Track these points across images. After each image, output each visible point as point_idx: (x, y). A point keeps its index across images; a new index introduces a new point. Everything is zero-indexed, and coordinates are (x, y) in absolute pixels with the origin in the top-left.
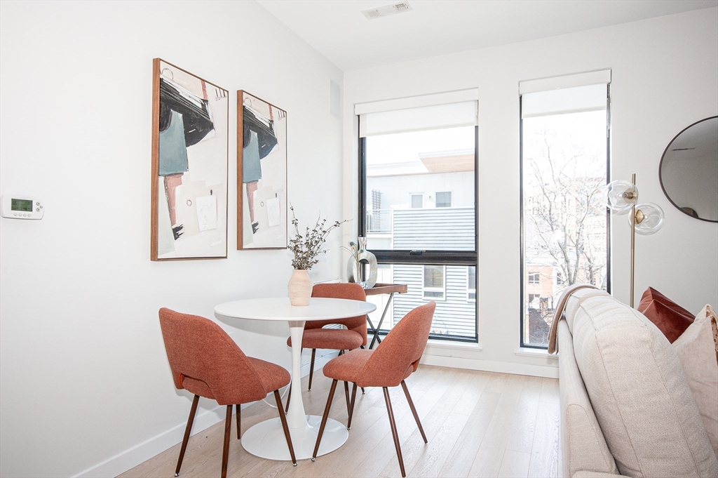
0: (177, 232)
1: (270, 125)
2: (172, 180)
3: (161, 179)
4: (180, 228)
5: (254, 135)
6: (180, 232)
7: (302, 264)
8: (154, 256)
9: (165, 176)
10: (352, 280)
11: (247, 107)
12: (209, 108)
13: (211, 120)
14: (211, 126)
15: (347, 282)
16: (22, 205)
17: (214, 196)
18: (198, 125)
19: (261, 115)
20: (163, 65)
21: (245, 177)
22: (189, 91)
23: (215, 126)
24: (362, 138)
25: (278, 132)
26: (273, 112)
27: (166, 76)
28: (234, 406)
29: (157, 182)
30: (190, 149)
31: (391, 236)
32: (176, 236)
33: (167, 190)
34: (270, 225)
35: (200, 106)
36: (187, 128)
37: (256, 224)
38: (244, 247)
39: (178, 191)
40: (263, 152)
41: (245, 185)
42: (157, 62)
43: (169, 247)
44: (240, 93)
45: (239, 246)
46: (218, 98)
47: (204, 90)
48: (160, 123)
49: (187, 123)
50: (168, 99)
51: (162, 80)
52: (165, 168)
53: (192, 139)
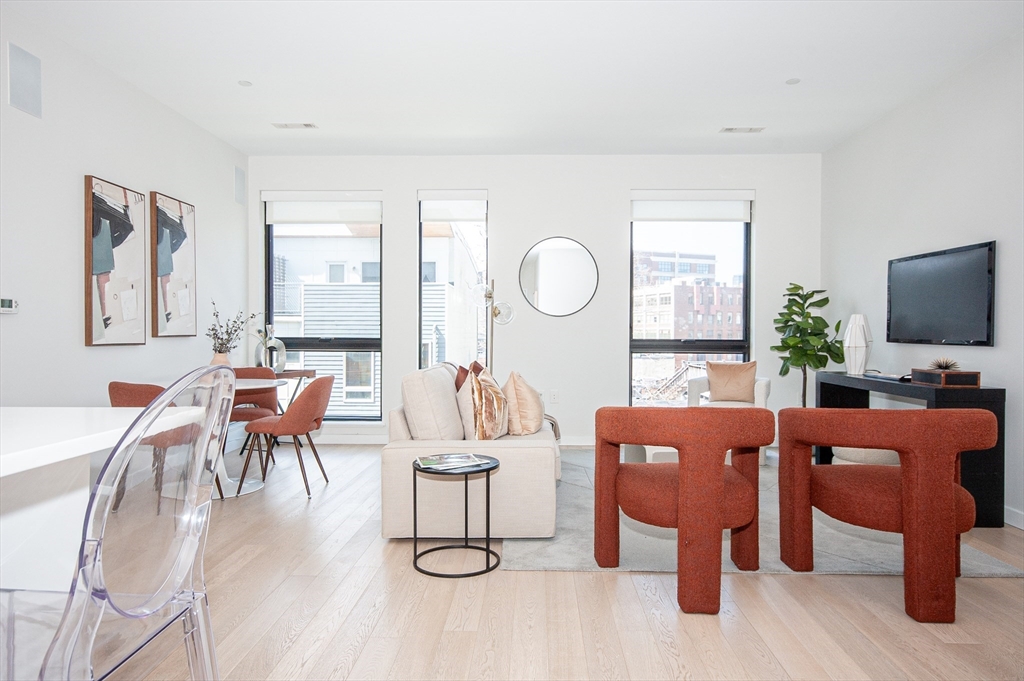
0: (106, 322)
2: (102, 278)
3: (94, 278)
4: (109, 319)
5: (167, 232)
6: (109, 322)
7: (222, 348)
8: (89, 342)
9: (97, 275)
10: (260, 365)
11: (160, 207)
12: (129, 213)
15: (254, 366)
16: (7, 303)
17: (134, 291)
18: (121, 227)
19: (172, 212)
20: (94, 181)
21: (158, 271)
22: (114, 200)
23: (135, 228)
24: (269, 225)
25: (187, 227)
26: (182, 208)
29: (91, 280)
30: (116, 250)
31: (301, 319)
32: (106, 326)
33: (99, 287)
34: (181, 314)
35: (122, 212)
36: (113, 232)
37: (169, 314)
38: (159, 334)
39: (107, 286)
41: (158, 278)
42: (88, 180)
43: (101, 335)
44: (153, 195)
45: (155, 334)
46: (136, 202)
47: (126, 197)
48: (93, 230)
49: (114, 228)
50: (97, 210)
51: (94, 194)
52: (95, 267)
53: (117, 241)
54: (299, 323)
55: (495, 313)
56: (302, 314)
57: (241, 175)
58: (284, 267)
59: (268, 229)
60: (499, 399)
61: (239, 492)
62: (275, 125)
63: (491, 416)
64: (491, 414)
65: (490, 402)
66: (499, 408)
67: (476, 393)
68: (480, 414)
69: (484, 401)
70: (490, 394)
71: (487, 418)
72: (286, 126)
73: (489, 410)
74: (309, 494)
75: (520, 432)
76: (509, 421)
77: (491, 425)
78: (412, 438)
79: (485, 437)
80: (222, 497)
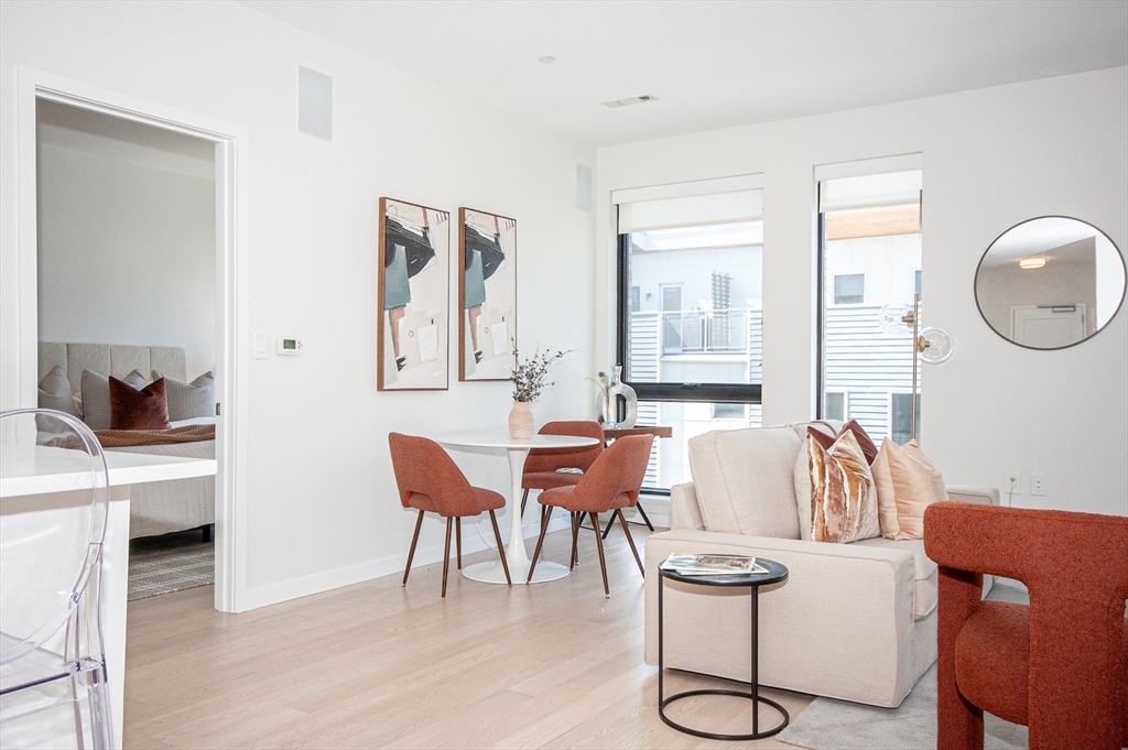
0: (400, 363)
1: (496, 239)
2: (396, 313)
3: (387, 313)
4: (403, 359)
5: (478, 254)
6: (403, 363)
8: (380, 387)
9: (390, 310)
10: (601, 420)
11: (470, 225)
12: (429, 235)
13: (432, 247)
14: (431, 253)
16: (290, 344)
17: (435, 326)
18: (419, 253)
19: (485, 230)
20: (388, 202)
21: (468, 301)
22: (411, 222)
23: (436, 252)
24: (622, 235)
25: (506, 247)
26: (499, 223)
27: (390, 214)
28: (454, 518)
30: (412, 280)
32: (400, 367)
33: (391, 323)
34: (496, 353)
35: (421, 235)
36: (409, 260)
37: (480, 353)
38: (466, 378)
39: (401, 321)
40: (488, 272)
41: (467, 311)
42: (382, 201)
43: (394, 378)
44: (462, 211)
45: (462, 378)
46: (438, 222)
47: (425, 217)
48: (387, 258)
49: (410, 255)
50: (392, 235)
51: (387, 217)
52: (390, 301)
53: (413, 269)
54: (744, 363)
55: (921, 345)
56: (748, 352)
57: (586, 175)
58: (727, 288)
59: (622, 241)
60: (853, 479)
61: (529, 579)
62: (605, 104)
63: (838, 505)
64: (838, 502)
65: (837, 485)
66: (854, 494)
67: (816, 469)
68: (821, 501)
69: (827, 481)
70: (839, 471)
71: (830, 507)
72: (619, 103)
73: (835, 496)
74: (607, 592)
75: (895, 534)
76: (881, 516)
77: (838, 519)
78: (704, 528)
79: (826, 537)
80: (510, 582)
